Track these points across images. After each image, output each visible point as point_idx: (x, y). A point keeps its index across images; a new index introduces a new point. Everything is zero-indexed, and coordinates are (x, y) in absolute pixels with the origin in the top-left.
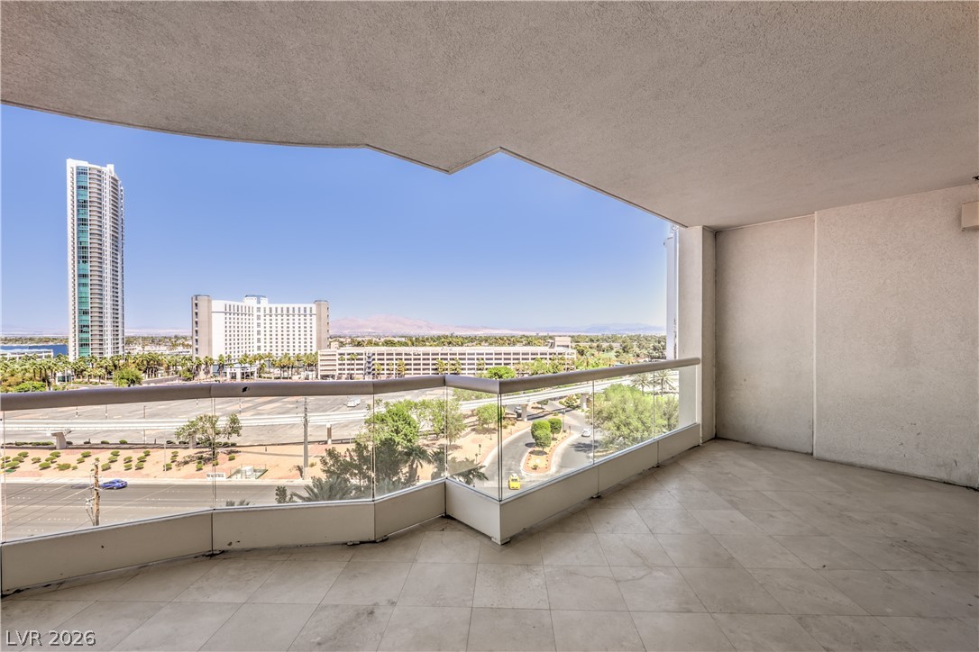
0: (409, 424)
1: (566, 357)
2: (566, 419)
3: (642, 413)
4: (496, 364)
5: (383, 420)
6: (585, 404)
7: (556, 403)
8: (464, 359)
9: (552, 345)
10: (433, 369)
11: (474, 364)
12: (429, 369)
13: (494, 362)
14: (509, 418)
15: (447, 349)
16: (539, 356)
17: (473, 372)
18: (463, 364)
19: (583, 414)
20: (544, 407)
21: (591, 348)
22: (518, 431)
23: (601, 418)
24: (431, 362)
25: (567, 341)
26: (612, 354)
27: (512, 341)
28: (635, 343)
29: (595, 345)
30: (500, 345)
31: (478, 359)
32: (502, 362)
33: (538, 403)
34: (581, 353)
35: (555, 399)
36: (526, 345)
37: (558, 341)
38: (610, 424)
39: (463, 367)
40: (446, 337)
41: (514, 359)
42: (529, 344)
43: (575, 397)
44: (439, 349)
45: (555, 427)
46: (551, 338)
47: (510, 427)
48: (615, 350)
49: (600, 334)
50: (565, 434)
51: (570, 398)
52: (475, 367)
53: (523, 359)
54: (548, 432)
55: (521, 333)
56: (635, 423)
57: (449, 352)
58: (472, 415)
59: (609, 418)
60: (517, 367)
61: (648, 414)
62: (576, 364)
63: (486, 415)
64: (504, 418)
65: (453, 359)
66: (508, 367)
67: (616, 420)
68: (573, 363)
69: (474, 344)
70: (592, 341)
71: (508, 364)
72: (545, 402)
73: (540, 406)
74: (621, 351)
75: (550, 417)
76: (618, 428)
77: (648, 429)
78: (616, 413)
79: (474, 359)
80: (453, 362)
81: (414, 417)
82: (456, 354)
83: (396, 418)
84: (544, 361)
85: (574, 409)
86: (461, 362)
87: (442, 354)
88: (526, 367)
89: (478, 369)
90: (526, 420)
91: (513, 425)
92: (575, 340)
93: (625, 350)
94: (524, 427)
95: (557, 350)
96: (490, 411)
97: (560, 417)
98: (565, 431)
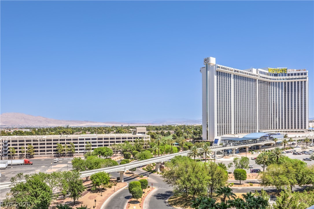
0: (45, 190)
1: (144, 139)
2: (149, 179)
3: (197, 173)
4: (99, 146)
5: (25, 188)
6: (159, 169)
7: (141, 169)
8: (76, 143)
9: (135, 133)
10: (54, 151)
11: (83, 146)
12: (51, 151)
13: (97, 144)
14: (112, 181)
15: (64, 136)
16: (127, 140)
17: (83, 151)
18: (76, 146)
19: (159, 175)
20: (134, 172)
21: (157, 134)
22: (119, 189)
23: (171, 177)
24: (52, 145)
25: (144, 130)
26: (170, 137)
27: (108, 130)
28: (183, 130)
29: (160, 132)
30: (99, 133)
31: (86, 143)
32: (103, 144)
33: (130, 170)
34: (153, 137)
35: (139, 167)
36: (116, 133)
37: (139, 129)
38: (179, 181)
39: (76, 148)
40: (61, 128)
41: (111, 142)
42: (118, 132)
43: (152, 165)
44: (58, 137)
45: (144, 185)
46: (131, 128)
47: (113, 187)
48: (172, 135)
49: (161, 125)
50: (149, 189)
51: (149, 166)
52: (84, 148)
53: (117, 142)
54: (140, 189)
55: (111, 125)
56: (194, 179)
57: (66, 138)
58: (87, 180)
59: (178, 177)
60: (114, 147)
61: (201, 174)
62: (151, 144)
63: (98, 180)
64: (109, 181)
65: (69, 143)
66: (108, 147)
67: (182, 178)
68: (149, 144)
69: (81, 132)
70: (157, 129)
71: (107, 145)
72: (134, 169)
73: (131, 172)
74: (175, 135)
75: (139, 179)
76: (184, 184)
77: (201, 182)
78: (182, 173)
79: (83, 143)
80: (69, 145)
81: (48, 184)
82: (70, 140)
83: (35, 186)
84: (130, 143)
85: (152, 172)
86: (75, 145)
87: (60, 140)
88: (119, 147)
89: (86, 150)
90: (123, 181)
91: (115, 185)
92: (148, 128)
93: (178, 134)
94: (123, 186)
95: (138, 135)
96: (100, 177)
97: (145, 178)
98: (149, 187)
